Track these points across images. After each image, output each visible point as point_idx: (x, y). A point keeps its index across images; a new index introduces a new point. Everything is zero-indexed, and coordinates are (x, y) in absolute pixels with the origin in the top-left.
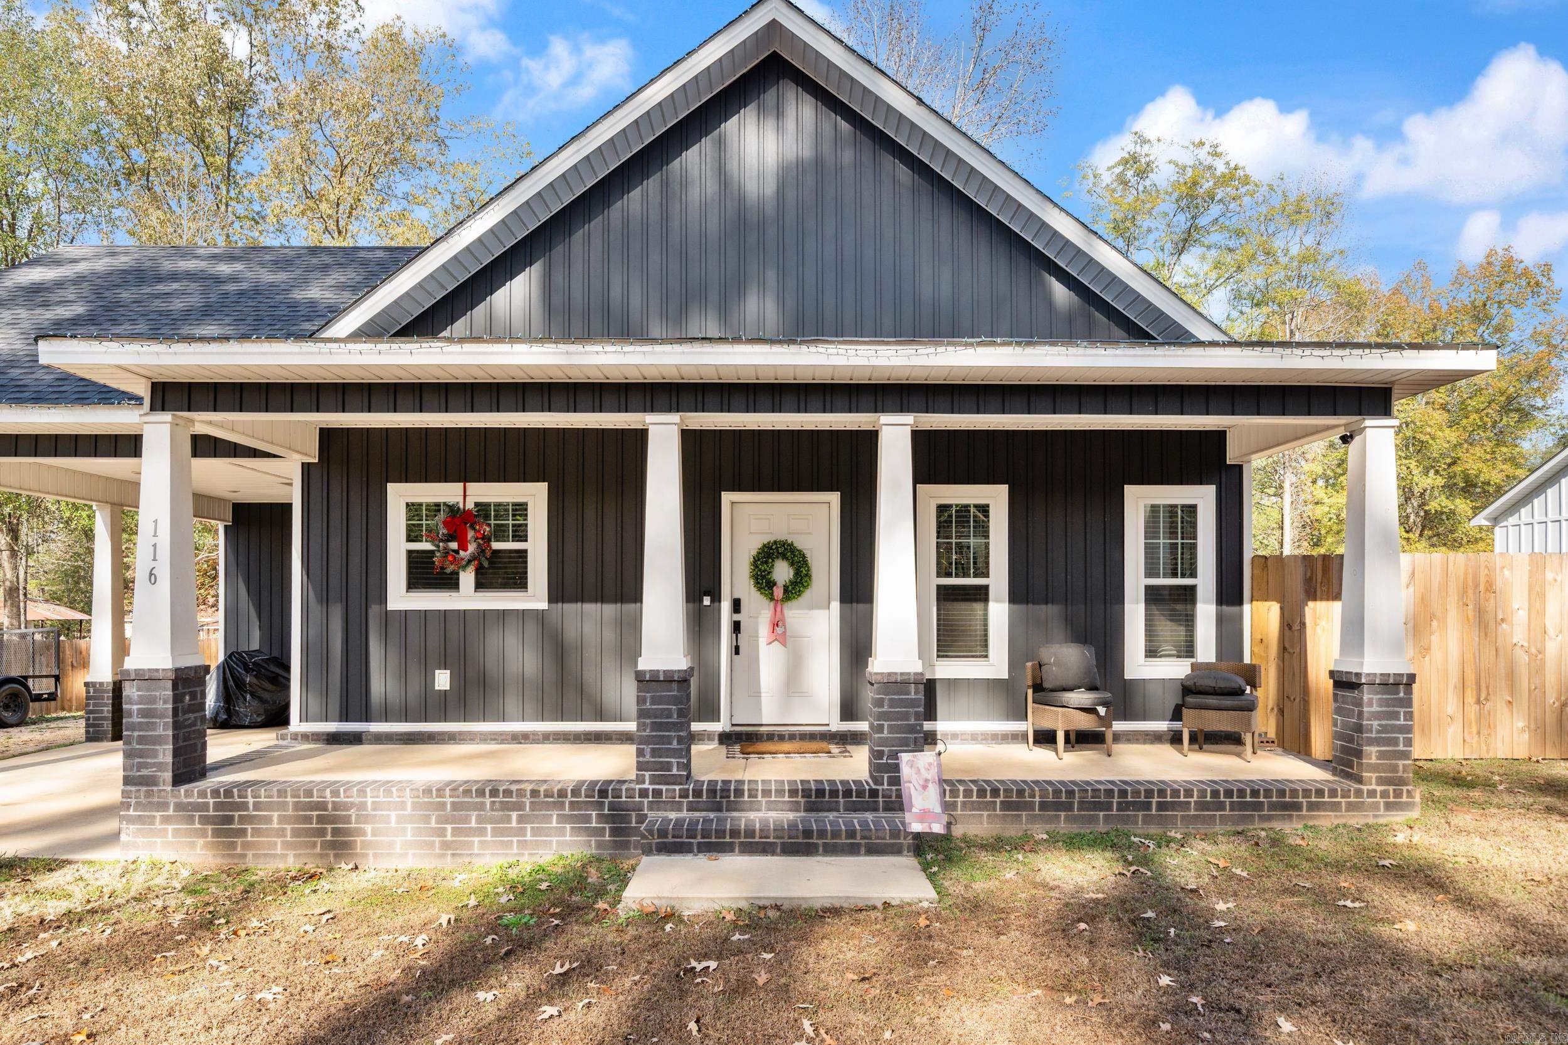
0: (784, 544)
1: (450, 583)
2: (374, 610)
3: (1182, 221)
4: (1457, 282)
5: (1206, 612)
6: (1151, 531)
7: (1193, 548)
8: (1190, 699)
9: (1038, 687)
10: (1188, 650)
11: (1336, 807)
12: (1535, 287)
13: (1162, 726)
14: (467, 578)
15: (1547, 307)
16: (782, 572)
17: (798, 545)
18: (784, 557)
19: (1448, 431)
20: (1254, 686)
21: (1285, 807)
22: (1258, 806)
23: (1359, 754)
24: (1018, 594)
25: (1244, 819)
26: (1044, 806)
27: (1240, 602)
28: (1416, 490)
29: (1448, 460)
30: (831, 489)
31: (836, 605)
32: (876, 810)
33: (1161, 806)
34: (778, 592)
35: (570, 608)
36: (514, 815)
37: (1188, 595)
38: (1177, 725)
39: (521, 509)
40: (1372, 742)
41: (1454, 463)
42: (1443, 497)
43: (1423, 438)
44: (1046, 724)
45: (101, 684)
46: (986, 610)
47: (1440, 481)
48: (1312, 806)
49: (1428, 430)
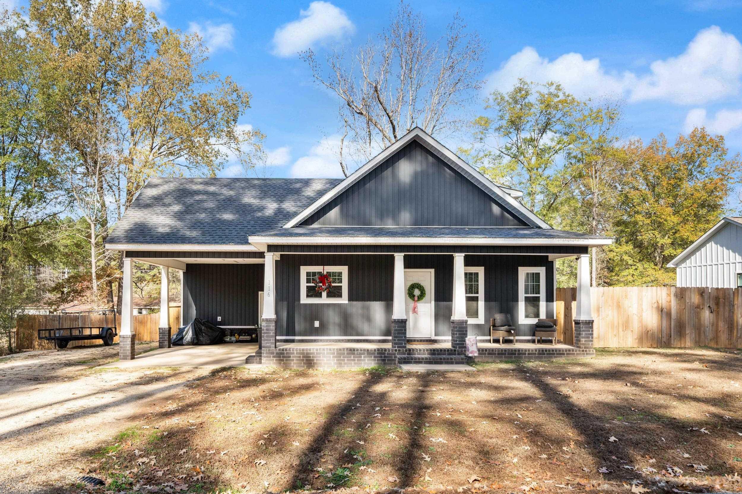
0: (418, 284)
1: (320, 296)
2: (296, 303)
3: (543, 120)
4: (678, 144)
5: (543, 305)
6: (527, 281)
7: (539, 285)
8: (538, 329)
9: (494, 326)
10: (537, 315)
11: (573, 354)
12: (716, 148)
13: (529, 338)
14: (324, 294)
15: (721, 157)
16: (417, 292)
17: (422, 284)
18: (418, 288)
19: (673, 217)
20: (556, 325)
21: (561, 354)
22: (554, 354)
23: (580, 341)
24: (487, 299)
25: (550, 357)
26: (498, 354)
27: (553, 301)
28: (659, 245)
29: (674, 231)
30: (431, 268)
31: (433, 302)
32: (455, 355)
33: (529, 354)
34: (416, 298)
35: (355, 303)
36: (363, 356)
37: (537, 299)
38: (534, 338)
39: (340, 274)
40: (583, 338)
41: (676, 233)
42: (671, 249)
43: (661, 221)
44: (496, 337)
45: (165, 328)
46: (477, 304)
47: (669, 241)
48: (567, 354)
49: (663, 216)
